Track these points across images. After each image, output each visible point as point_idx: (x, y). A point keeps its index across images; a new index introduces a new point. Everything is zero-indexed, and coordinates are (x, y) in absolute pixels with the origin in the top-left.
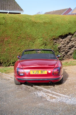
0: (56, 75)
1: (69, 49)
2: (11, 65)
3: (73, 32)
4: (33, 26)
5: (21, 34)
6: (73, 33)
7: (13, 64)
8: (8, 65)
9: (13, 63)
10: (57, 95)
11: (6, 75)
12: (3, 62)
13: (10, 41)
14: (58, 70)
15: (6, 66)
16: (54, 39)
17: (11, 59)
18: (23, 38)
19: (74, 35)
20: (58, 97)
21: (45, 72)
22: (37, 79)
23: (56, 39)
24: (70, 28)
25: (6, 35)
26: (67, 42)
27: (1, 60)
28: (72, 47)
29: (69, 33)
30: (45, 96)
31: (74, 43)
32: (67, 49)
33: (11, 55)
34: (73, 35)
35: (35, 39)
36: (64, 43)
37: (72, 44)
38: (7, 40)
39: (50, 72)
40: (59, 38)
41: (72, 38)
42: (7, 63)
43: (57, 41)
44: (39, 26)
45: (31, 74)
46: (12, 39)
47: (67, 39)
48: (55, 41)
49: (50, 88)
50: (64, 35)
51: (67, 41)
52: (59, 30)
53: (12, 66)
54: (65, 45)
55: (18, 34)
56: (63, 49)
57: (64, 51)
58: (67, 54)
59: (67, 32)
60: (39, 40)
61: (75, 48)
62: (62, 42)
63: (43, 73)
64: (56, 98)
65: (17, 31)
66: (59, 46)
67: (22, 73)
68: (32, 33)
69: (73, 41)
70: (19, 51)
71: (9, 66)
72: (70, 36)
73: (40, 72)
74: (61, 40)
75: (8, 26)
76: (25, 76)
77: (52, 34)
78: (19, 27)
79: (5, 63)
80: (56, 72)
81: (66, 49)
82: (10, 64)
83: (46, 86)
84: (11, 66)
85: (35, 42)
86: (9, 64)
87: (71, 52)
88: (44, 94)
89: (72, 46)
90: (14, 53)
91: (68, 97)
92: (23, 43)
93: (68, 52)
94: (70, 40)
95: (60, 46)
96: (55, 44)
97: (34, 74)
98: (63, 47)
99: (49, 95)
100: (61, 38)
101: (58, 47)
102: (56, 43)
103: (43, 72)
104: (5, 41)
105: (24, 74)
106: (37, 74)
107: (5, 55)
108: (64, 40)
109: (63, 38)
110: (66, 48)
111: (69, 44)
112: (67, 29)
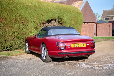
2: (5, 50)
3: (56, 17)
4: (26, 8)
5: (16, 16)
8: (1, 50)
9: (7, 48)
13: (6, 24)
17: (5, 43)
18: (18, 21)
25: (2, 17)
34: (55, 20)
35: (28, 22)
38: (3, 22)
39: (88, 45)
43: (44, 25)
44: (31, 9)
45: (72, 47)
46: (7, 22)
55: (13, 16)
59: (52, 17)
60: (31, 23)
63: (83, 46)
64: (104, 67)
65: (12, 13)
68: (26, 16)
70: (13, 34)
74: (47, 24)
75: (4, 7)
76: (66, 50)
77: (42, 18)
78: (14, 9)
85: (28, 25)
86: (2, 48)
90: (9, 37)
92: (17, 26)
97: (75, 47)
102: (43, 27)
104: (1, 23)
105: (65, 47)
106: (77, 47)
109: (49, 23)
112: (52, 14)
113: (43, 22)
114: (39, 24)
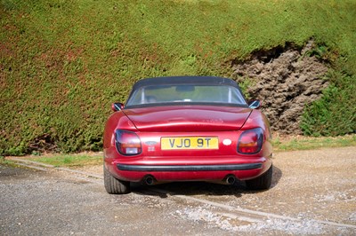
0: (249, 153)
1: (288, 98)
2: (86, 147)
3: (301, 39)
4: (163, 13)
5: (121, 40)
6: (301, 44)
7: (92, 145)
8: (75, 147)
9: (93, 141)
10: (253, 216)
11: (73, 171)
12: (57, 137)
13: (85, 64)
14: (255, 139)
15: (70, 151)
16: (235, 62)
17: (86, 127)
18: (128, 55)
19: (304, 51)
20: (258, 221)
21: (212, 143)
22: (184, 165)
23: (241, 63)
24: (290, 27)
25: (69, 43)
26: (281, 74)
27: (52, 130)
28: (299, 94)
29: (288, 44)
30: (212, 220)
31: (302, 77)
32: (279, 100)
33: (88, 112)
34: (299, 49)
35: (170, 59)
36: (268, 77)
37: (298, 81)
38: (73, 59)
40: (252, 59)
41: (296, 61)
42: (71, 140)
43: (245, 68)
44: (184, 16)
45: (163, 148)
46: (91, 58)
47: (279, 64)
48: (237, 68)
49: (226, 200)
50: (268, 48)
51: (279, 70)
52: (252, 31)
53: (88, 150)
54: (273, 83)
55: (112, 41)
56: (266, 97)
57: (270, 105)
58: (281, 117)
59: (279, 40)
60: (182, 62)
61: (309, 95)
62: (262, 75)
63: (205, 147)
64: (249, 223)
65: (107, 29)
66: (253, 88)
67: (134, 146)
68: (159, 38)
69: (301, 71)
71: (78, 150)
72: (291, 54)
73: (193, 143)
74: (260, 65)
75: (77, 12)
76: (142, 155)
77: (229, 44)
78: (116, 18)
79: (66, 139)
80: (250, 145)
81: (276, 98)
82: (83, 143)
83: (214, 197)
84: (85, 152)
85: (169, 68)
86: (78, 142)
87: (293, 110)
88: (210, 213)
89: (297, 90)
90: (97, 106)
91: (293, 219)
92: (127, 73)
93: (284, 108)
94: (292, 69)
95: (255, 88)
96: (240, 78)
98: (265, 92)
99: (225, 218)
100: (260, 60)
101: (247, 91)
102: (241, 75)
103: (205, 142)
104: (67, 63)
105: (140, 149)
106: (183, 148)
107: (65, 112)
108: (268, 65)
109: (266, 61)
110: (276, 95)
111: (287, 80)
112: (279, 27)
113: (234, 56)
114: (217, 64)
